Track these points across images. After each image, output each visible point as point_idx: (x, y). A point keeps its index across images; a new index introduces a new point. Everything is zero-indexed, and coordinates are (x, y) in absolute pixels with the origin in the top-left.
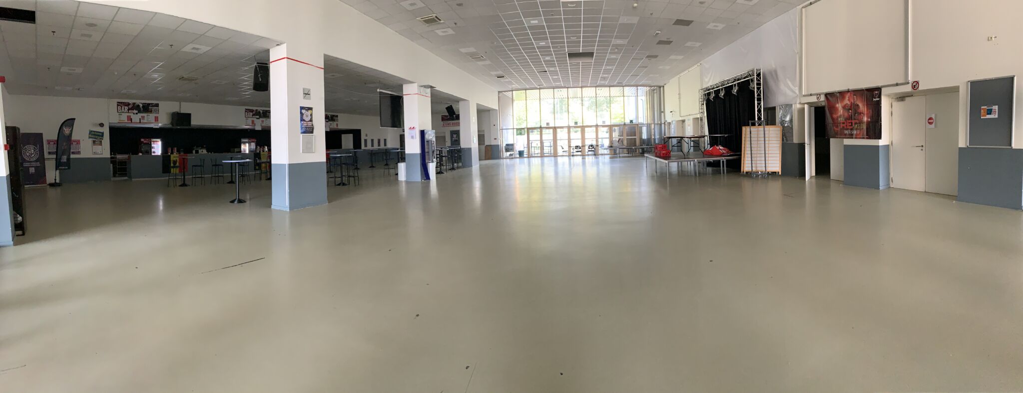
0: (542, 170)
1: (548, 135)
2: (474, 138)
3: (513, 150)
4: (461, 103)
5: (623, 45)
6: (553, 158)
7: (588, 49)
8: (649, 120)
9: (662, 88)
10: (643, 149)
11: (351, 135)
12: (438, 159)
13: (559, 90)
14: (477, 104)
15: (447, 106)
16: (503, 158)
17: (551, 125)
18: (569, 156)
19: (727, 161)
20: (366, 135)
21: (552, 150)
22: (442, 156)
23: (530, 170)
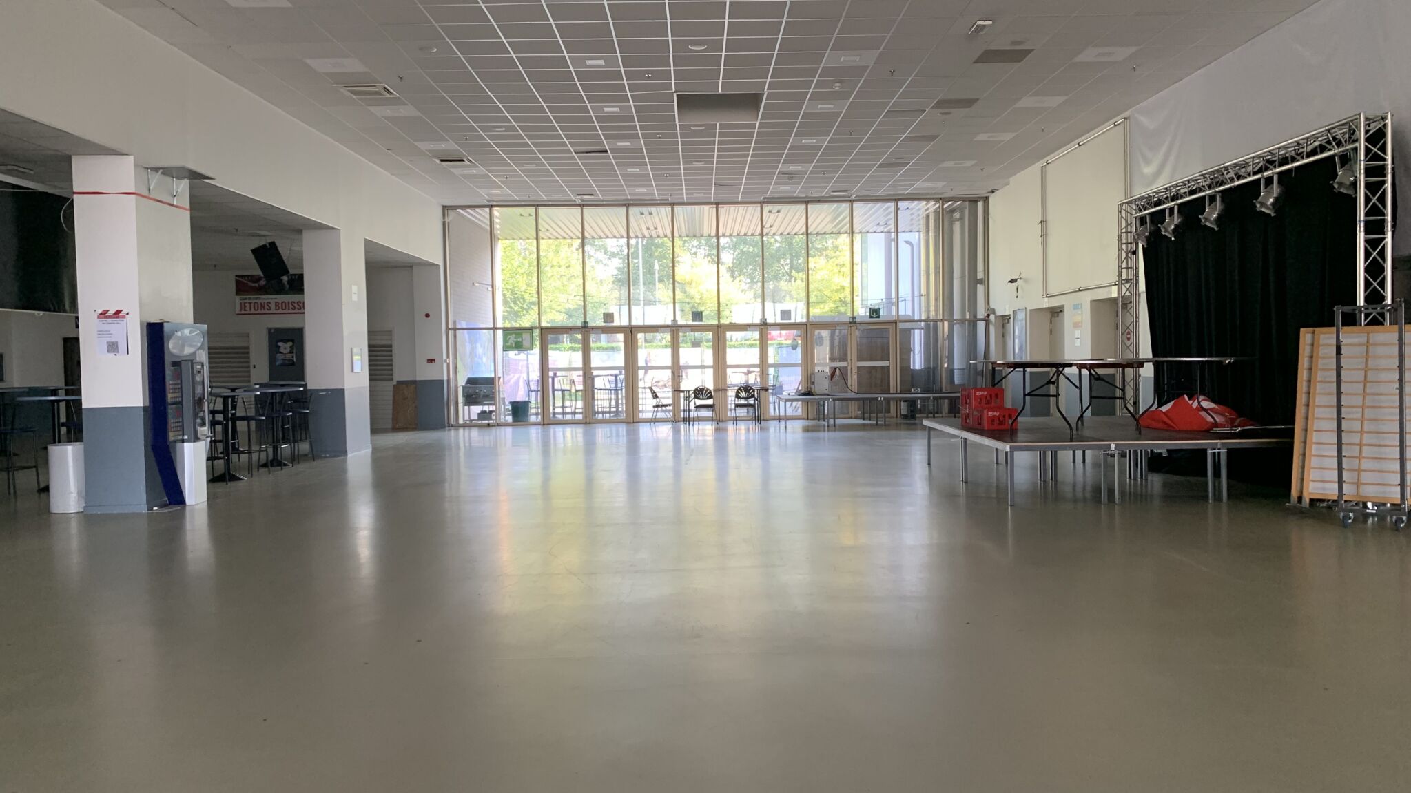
0: (589, 466)
1: (607, 356)
2: (356, 358)
3: (493, 399)
4: (308, 237)
5: (859, 71)
6: (622, 429)
7: (743, 85)
8: (932, 308)
9: (980, 204)
10: (911, 403)
12: (219, 428)
13: (645, 209)
14: (369, 245)
15: (256, 246)
16: (458, 426)
17: (621, 320)
18: (675, 421)
19: (1231, 452)
21: (622, 402)
22: (235, 419)
23: (546, 467)
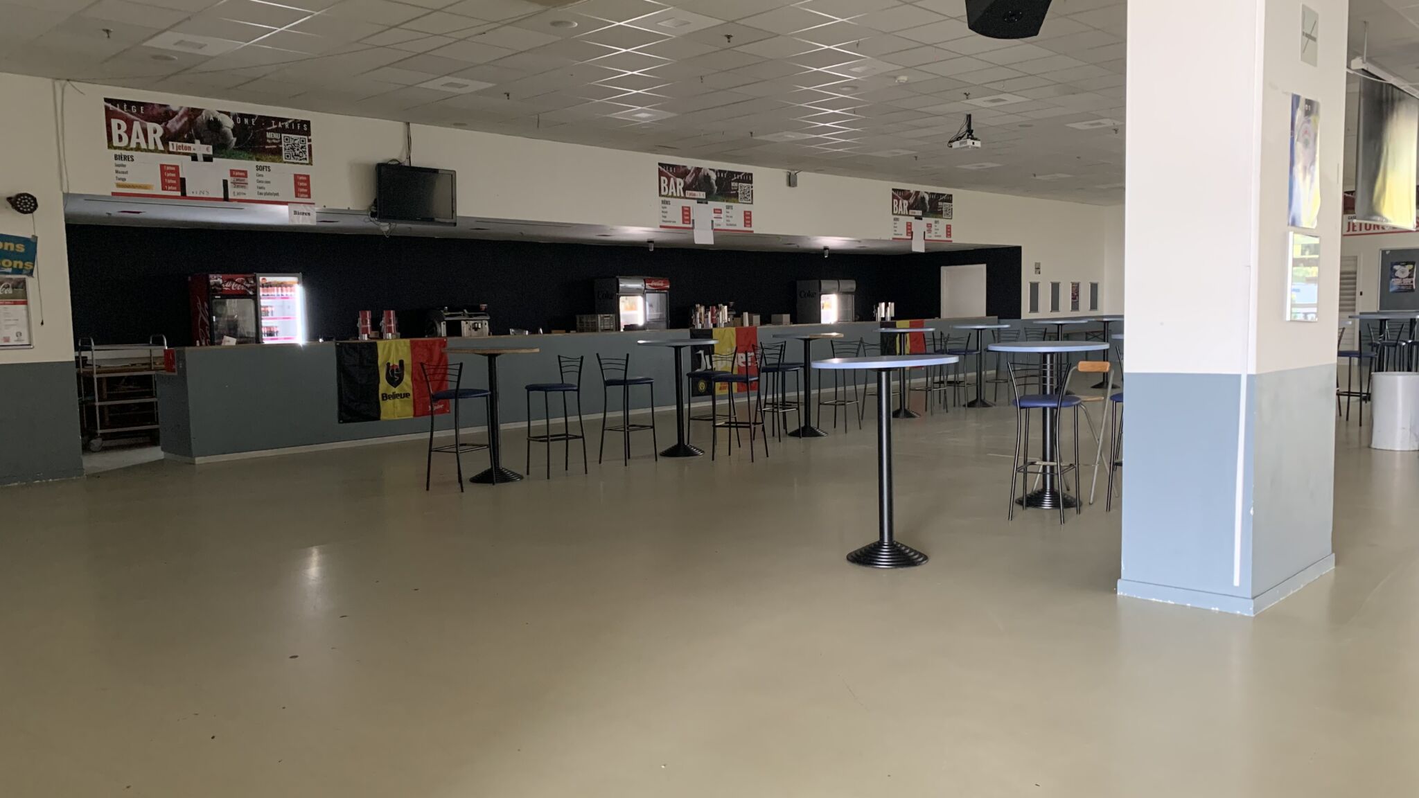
11: (983, 268)
20: (1038, 268)
